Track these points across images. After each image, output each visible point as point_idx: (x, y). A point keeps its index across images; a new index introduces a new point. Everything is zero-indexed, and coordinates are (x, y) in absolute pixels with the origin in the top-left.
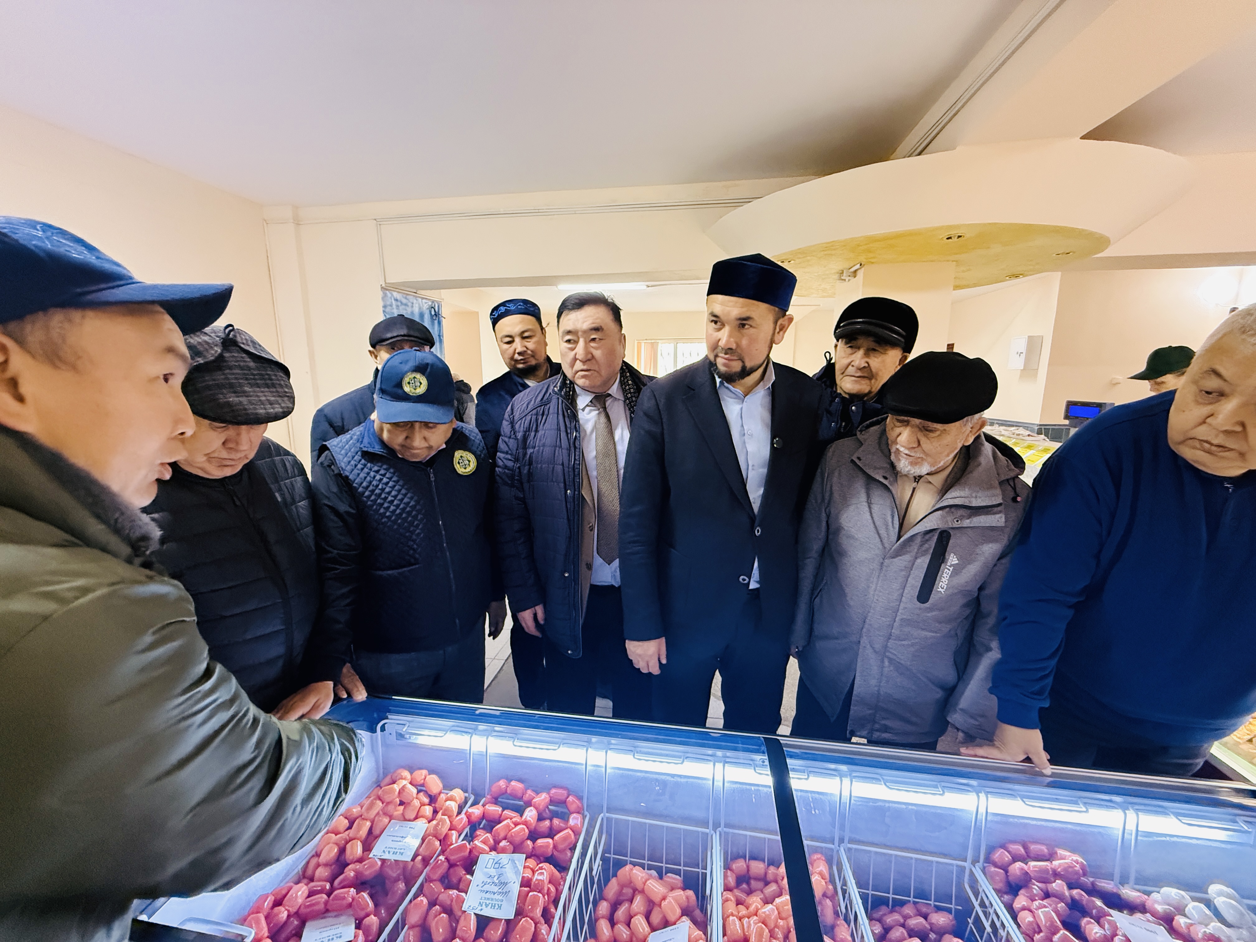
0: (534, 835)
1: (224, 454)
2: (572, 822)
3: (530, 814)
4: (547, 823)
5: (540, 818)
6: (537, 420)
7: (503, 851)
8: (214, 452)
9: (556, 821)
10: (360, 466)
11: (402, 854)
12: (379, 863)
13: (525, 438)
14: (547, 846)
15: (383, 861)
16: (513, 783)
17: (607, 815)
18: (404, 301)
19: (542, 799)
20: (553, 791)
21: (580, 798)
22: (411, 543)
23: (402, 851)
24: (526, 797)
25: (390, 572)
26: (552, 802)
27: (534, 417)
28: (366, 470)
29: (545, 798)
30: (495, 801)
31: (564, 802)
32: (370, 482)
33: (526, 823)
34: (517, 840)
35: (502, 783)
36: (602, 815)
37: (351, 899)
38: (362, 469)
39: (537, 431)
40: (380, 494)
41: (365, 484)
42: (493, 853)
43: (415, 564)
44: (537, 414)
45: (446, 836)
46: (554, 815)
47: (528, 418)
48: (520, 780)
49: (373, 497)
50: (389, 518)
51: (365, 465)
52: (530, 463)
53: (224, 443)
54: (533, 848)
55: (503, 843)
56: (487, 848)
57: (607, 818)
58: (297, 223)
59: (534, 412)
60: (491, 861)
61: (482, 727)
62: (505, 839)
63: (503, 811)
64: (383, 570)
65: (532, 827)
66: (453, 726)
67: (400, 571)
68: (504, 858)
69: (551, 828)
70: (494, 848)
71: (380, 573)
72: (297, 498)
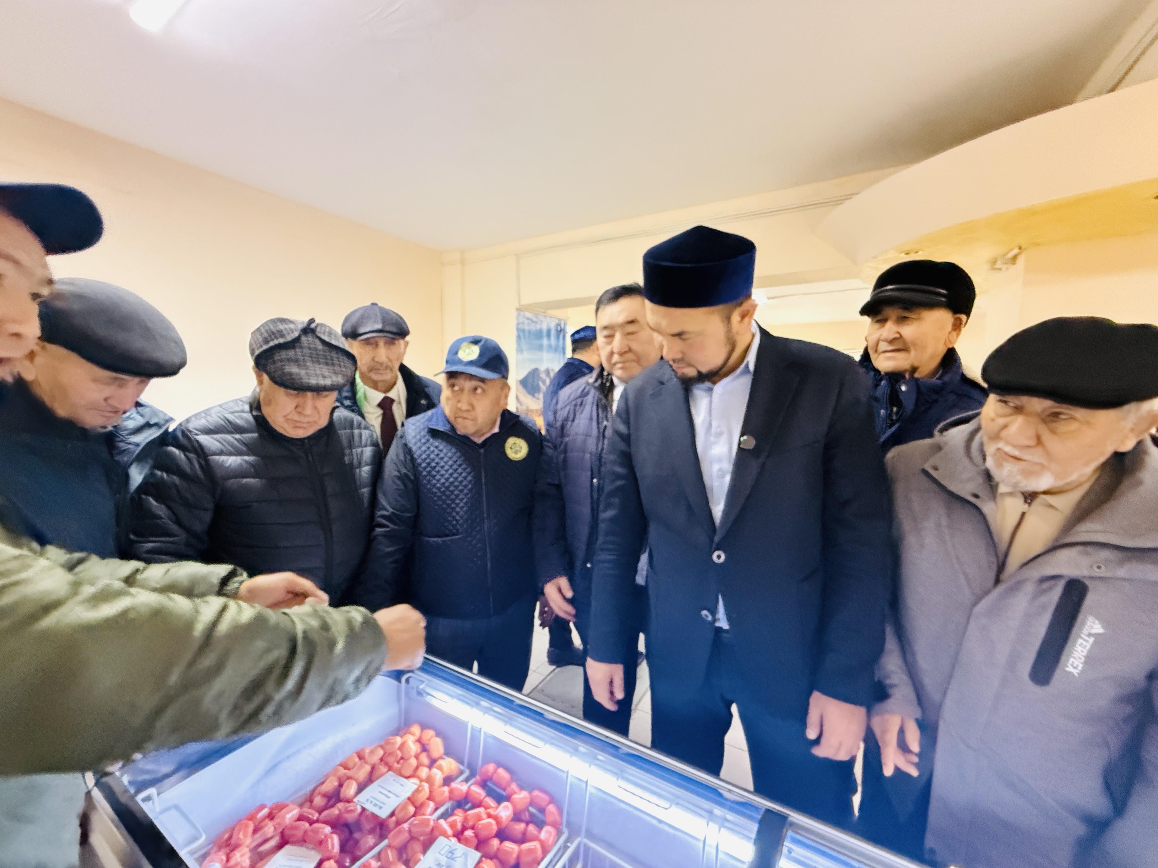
0: (502, 835)
1: (296, 417)
2: (543, 835)
3: (505, 811)
4: (522, 826)
5: (517, 817)
6: (575, 410)
7: (466, 842)
8: (289, 414)
9: (531, 828)
10: (423, 441)
11: (381, 808)
12: (359, 809)
13: (563, 427)
14: (510, 853)
15: (364, 809)
16: (501, 771)
17: (586, 841)
18: (535, 319)
19: (521, 796)
20: (536, 793)
21: (560, 811)
22: (454, 514)
23: (382, 805)
24: (509, 790)
25: (436, 539)
26: (532, 803)
27: (572, 408)
28: (428, 445)
29: (525, 798)
30: (483, 784)
31: (542, 810)
32: (429, 455)
33: (496, 818)
34: (483, 834)
35: (491, 767)
36: (579, 839)
37: (323, 837)
38: (425, 443)
39: (573, 420)
40: (435, 467)
41: (424, 456)
42: (454, 840)
43: (456, 535)
44: (576, 405)
45: (422, 805)
46: (532, 820)
47: (568, 408)
48: (508, 769)
49: (428, 469)
50: (439, 489)
51: (428, 440)
52: (565, 451)
53: (296, 407)
54: (498, 849)
55: (469, 833)
56: (450, 832)
57: (585, 845)
58: (463, 262)
59: (574, 403)
60: (447, 847)
61: (485, 703)
62: (473, 828)
63: (485, 797)
64: (430, 537)
65: (504, 824)
66: (461, 695)
67: (443, 539)
68: (460, 848)
69: (524, 833)
70: (459, 835)
71: (428, 539)
72: (363, 463)
